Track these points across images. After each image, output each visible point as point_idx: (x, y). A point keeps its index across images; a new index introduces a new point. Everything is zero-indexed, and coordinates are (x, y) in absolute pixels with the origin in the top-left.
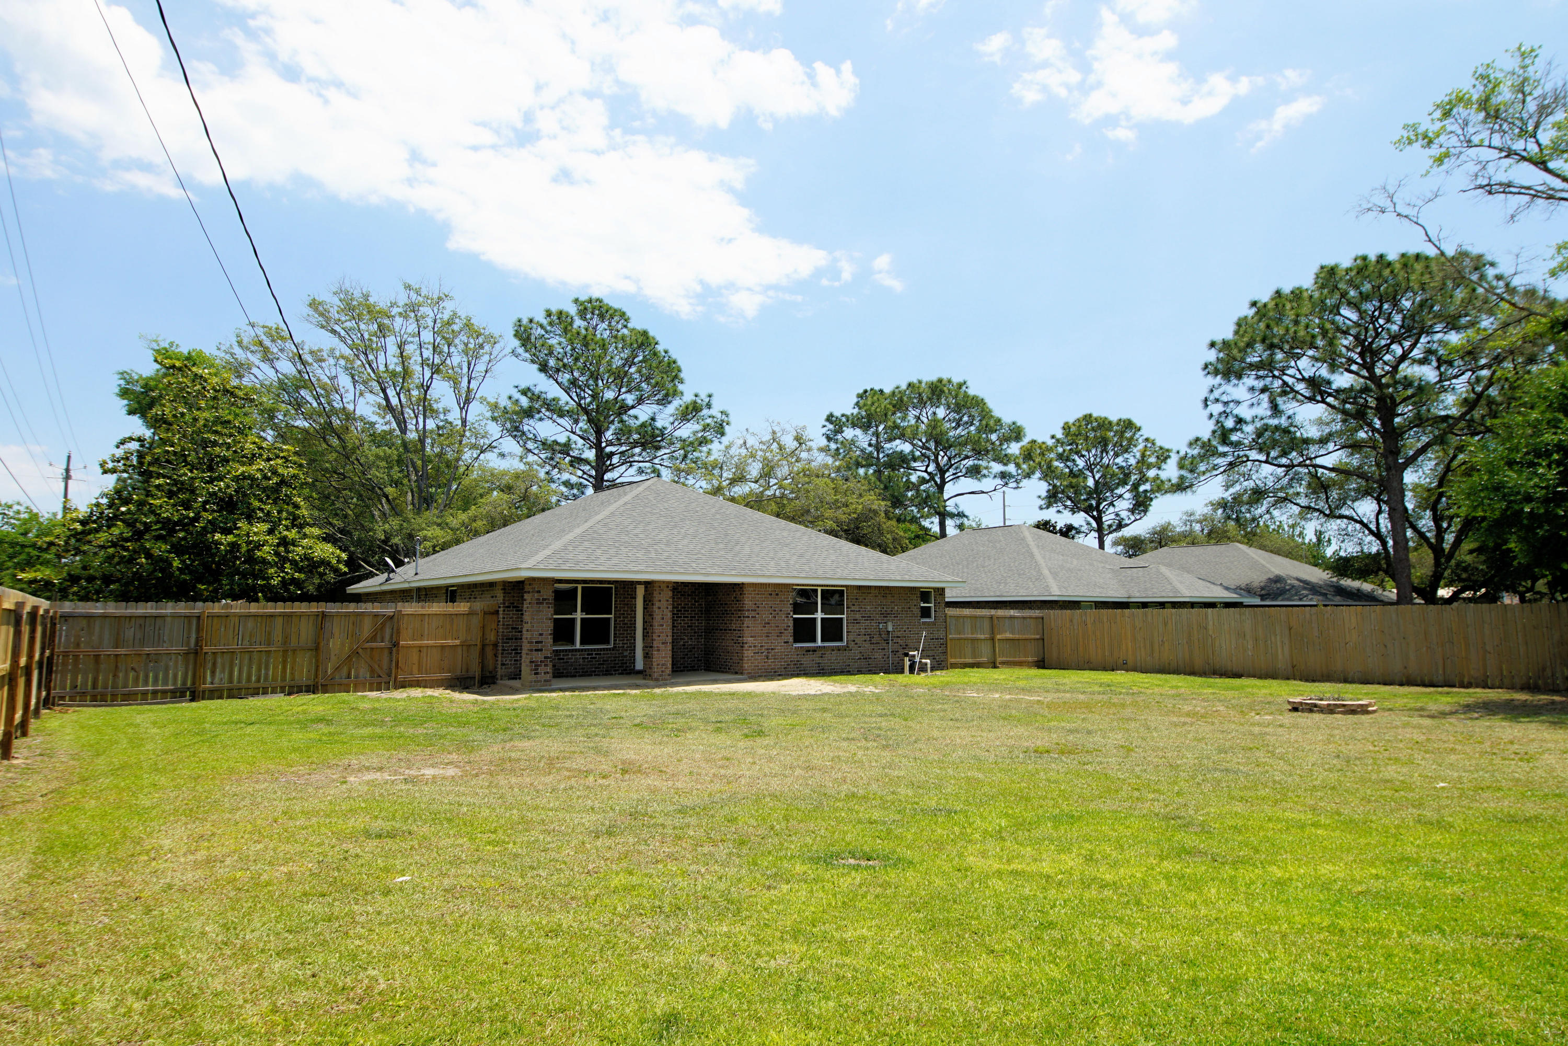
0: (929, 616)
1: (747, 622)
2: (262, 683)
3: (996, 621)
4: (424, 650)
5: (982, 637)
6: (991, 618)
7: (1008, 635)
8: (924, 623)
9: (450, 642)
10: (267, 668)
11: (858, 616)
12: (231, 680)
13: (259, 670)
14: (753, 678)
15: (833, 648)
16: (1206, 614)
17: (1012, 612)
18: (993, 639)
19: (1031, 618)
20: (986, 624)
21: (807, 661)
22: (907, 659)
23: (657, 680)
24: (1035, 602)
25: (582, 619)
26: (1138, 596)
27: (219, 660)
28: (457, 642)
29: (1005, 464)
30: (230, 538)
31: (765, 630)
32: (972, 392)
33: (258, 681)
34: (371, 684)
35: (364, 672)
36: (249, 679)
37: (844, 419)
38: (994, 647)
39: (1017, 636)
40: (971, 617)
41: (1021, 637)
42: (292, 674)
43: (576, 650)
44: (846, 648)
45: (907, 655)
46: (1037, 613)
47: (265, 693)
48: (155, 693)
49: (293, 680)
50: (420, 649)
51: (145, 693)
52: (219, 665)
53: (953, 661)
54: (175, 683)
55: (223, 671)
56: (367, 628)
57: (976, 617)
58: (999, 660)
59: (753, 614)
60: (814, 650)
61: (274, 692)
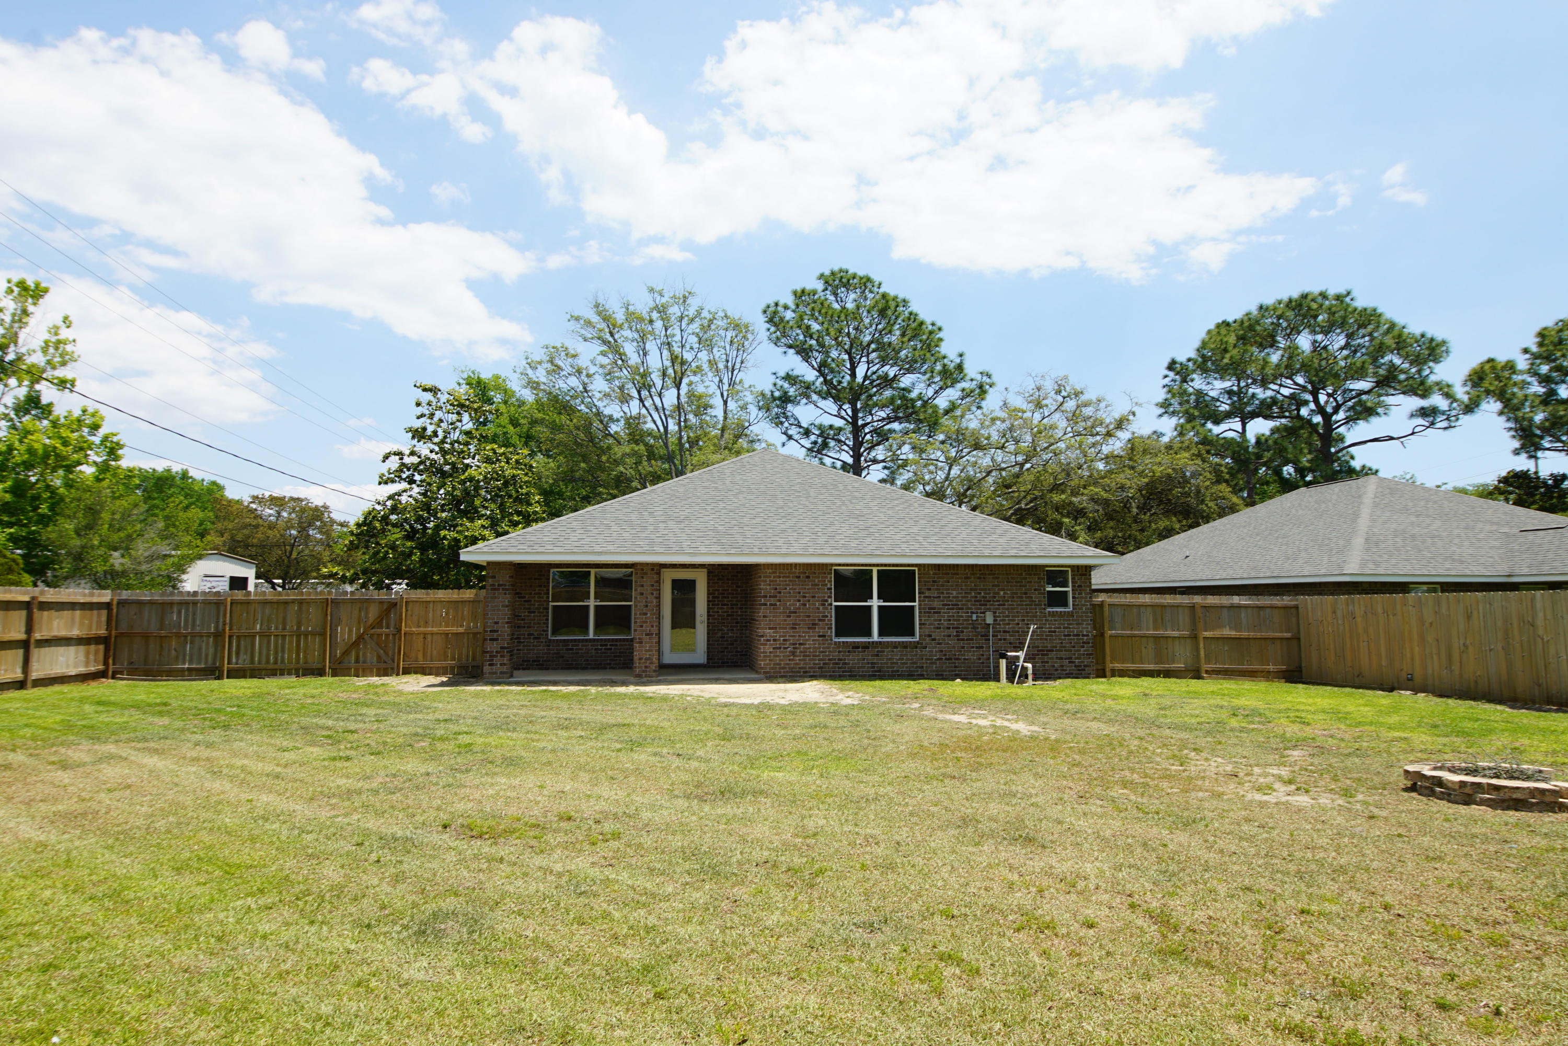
0: (1065, 604)
1: (762, 611)
2: (279, 666)
3: (1199, 612)
4: (429, 638)
5: (1176, 633)
6: (1193, 607)
7: (1227, 632)
8: (1053, 614)
9: (455, 629)
10: (283, 652)
11: (936, 604)
12: (252, 662)
13: (276, 653)
14: (771, 677)
15: (895, 645)
16: (1533, 600)
17: (1236, 600)
18: (1194, 637)
19: (1272, 607)
20: (1184, 618)
21: (853, 660)
22: (1003, 663)
23: (639, 676)
24: (1320, 584)
25: (597, 607)
26: (1524, 571)
27: (242, 643)
28: (461, 630)
29: (1423, 396)
30: (454, 534)
31: (790, 621)
32: (1360, 303)
33: (276, 662)
34: (378, 669)
35: (370, 656)
36: (268, 662)
37: (1190, 364)
38: (1197, 649)
39: (1245, 634)
40: (1152, 606)
41: (1252, 634)
42: (305, 657)
43: (590, 640)
44: (915, 645)
45: (1003, 656)
46: (1286, 600)
47: (282, 674)
48: (189, 669)
49: (306, 662)
50: (425, 635)
51: (183, 670)
52: (242, 648)
53: (1118, 666)
54: (206, 662)
55: (246, 653)
56: (373, 613)
57: (1163, 607)
58: (1205, 667)
59: (773, 601)
60: (866, 646)
61: (290, 674)
